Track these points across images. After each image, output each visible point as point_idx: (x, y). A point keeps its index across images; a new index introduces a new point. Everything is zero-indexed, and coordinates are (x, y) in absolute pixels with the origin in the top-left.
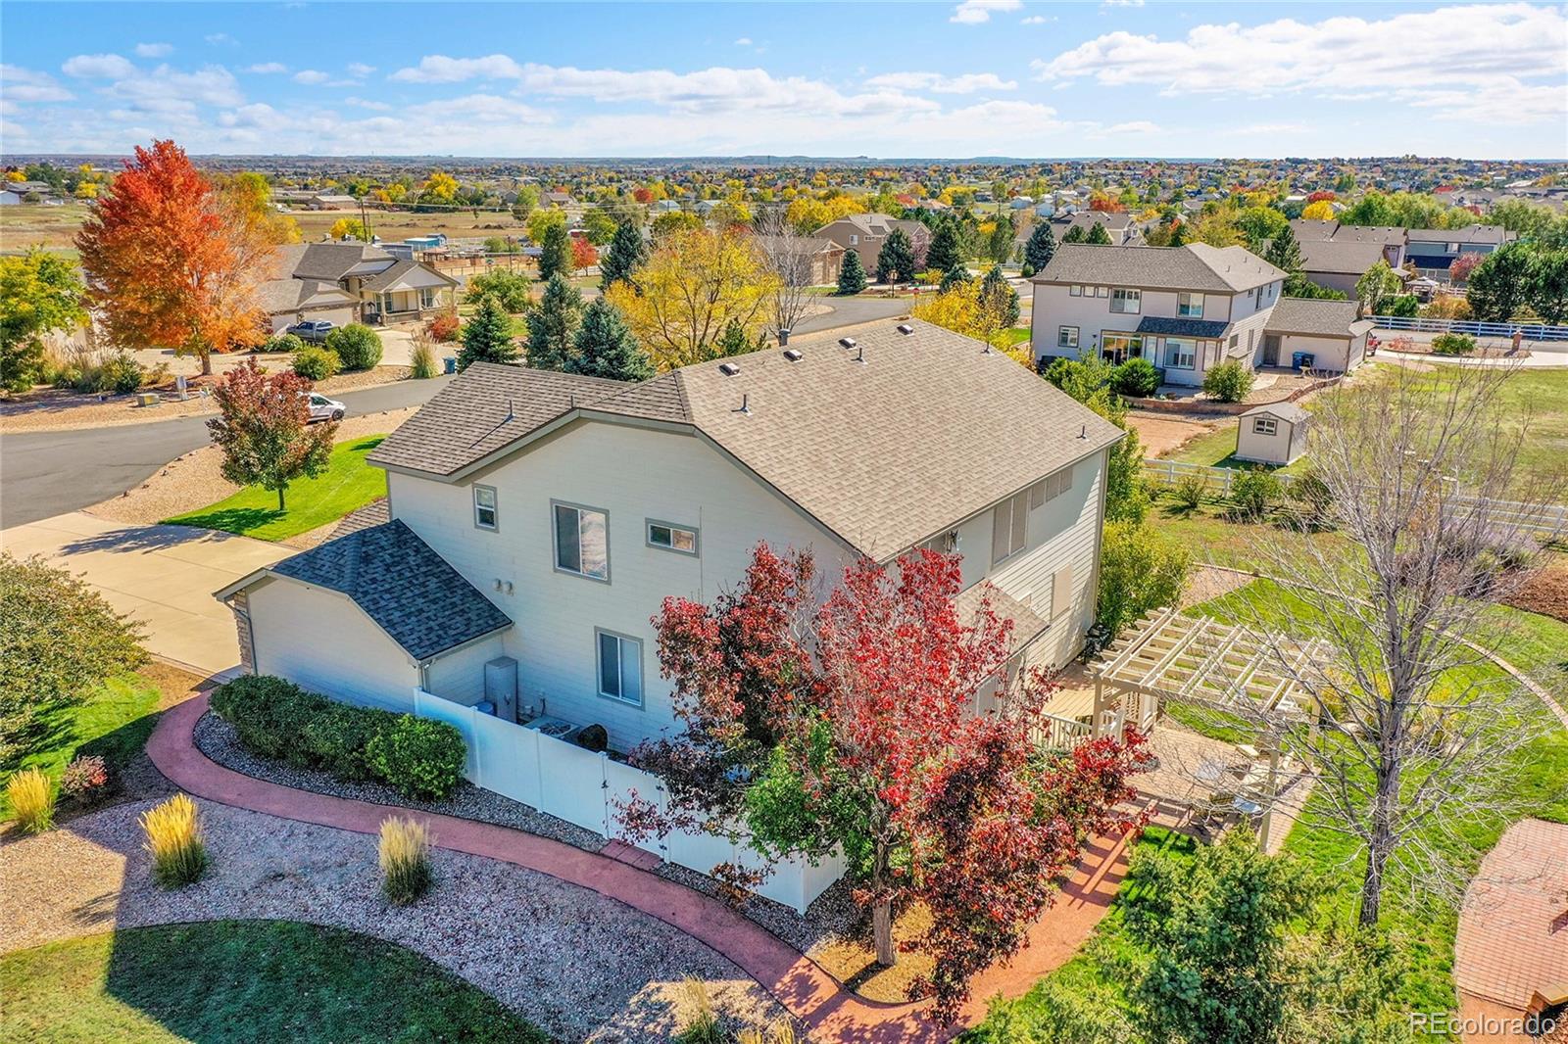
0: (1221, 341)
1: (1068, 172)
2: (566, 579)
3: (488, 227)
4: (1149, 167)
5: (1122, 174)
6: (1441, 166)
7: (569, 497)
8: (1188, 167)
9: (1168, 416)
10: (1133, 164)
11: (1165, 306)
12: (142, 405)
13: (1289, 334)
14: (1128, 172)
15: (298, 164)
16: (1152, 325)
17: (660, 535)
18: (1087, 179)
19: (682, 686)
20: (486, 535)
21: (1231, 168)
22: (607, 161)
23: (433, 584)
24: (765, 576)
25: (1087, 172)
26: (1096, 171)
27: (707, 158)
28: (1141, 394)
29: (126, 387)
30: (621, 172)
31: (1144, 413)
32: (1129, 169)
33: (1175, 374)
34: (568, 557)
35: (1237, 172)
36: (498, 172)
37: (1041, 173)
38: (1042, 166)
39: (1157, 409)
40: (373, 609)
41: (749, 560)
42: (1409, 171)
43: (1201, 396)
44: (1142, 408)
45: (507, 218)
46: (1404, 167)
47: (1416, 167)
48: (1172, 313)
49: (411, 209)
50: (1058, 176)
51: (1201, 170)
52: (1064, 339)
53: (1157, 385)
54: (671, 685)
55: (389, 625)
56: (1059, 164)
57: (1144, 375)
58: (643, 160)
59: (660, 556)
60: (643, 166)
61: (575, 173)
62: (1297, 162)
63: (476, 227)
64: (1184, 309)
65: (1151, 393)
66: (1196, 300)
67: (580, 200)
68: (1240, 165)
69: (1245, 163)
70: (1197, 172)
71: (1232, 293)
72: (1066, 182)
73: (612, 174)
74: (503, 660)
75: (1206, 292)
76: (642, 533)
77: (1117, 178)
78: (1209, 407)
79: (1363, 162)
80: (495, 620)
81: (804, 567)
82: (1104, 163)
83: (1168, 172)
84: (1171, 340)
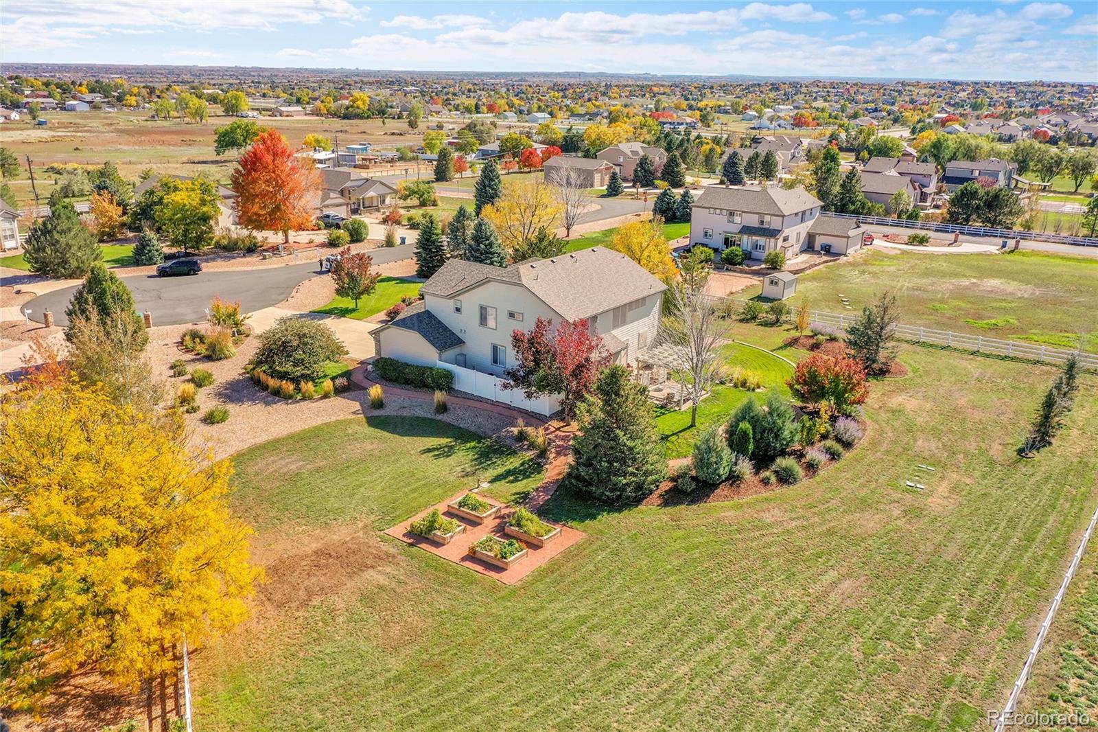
0: (777, 239)
1: (790, 90)
2: (483, 329)
3: (393, 134)
4: (849, 86)
5: (828, 92)
6: (1059, 89)
7: (484, 303)
8: (876, 87)
9: (745, 275)
10: (837, 84)
11: (753, 221)
12: (264, 258)
13: (820, 234)
14: (832, 90)
15: (252, 73)
16: (746, 230)
17: (512, 315)
18: (803, 95)
19: (518, 352)
20: (457, 315)
21: (907, 88)
22: (466, 74)
23: (440, 330)
24: (539, 324)
25: (804, 90)
26: (810, 89)
27: (536, 73)
28: (734, 264)
29: (251, 249)
30: (475, 84)
31: (735, 274)
32: (834, 88)
33: (756, 254)
34: (483, 320)
35: (911, 91)
36: (392, 83)
37: (770, 90)
38: (772, 84)
39: (742, 272)
40: (425, 336)
41: (536, 320)
42: (1035, 92)
43: (763, 266)
44: (735, 271)
45: (402, 125)
46: (1032, 89)
47: (1041, 89)
48: (756, 225)
49: (339, 117)
50: (783, 92)
51: (885, 89)
52: (706, 235)
53: (743, 259)
54: (515, 352)
55: (430, 341)
56: (785, 84)
57: (737, 255)
58: (492, 74)
59: (511, 321)
60: (491, 79)
61: (445, 85)
62: (955, 84)
63: (386, 134)
64: (762, 222)
65: (740, 264)
66: (767, 218)
67: (450, 110)
68: (914, 86)
69: (917, 84)
70: (882, 91)
71: (783, 216)
72: (787, 98)
73: (470, 86)
74: (462, 354)
75: (772, 215)
76: (506, 315)
77: (824, 94)
78: (765, 272)
79: (1002, 85)
80: (460, 342)
81: (549, 322)
82: (816, 83)
83: (861, 90)
84: (755, 238)
